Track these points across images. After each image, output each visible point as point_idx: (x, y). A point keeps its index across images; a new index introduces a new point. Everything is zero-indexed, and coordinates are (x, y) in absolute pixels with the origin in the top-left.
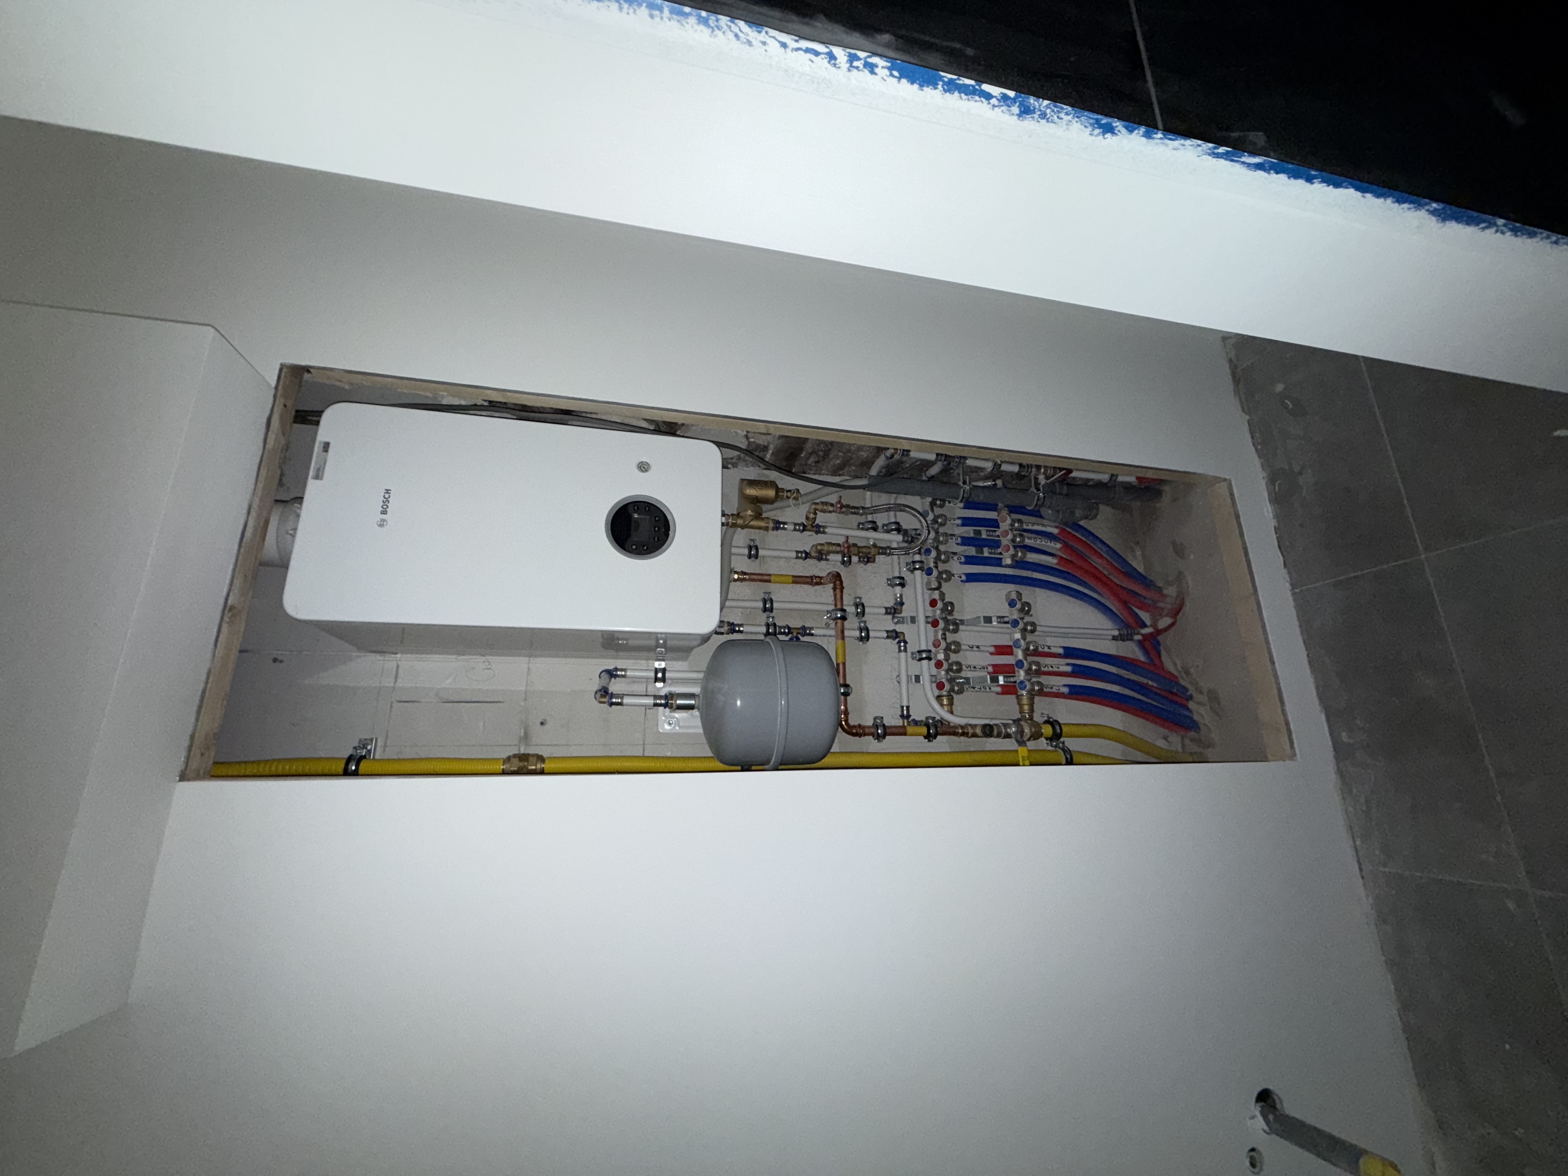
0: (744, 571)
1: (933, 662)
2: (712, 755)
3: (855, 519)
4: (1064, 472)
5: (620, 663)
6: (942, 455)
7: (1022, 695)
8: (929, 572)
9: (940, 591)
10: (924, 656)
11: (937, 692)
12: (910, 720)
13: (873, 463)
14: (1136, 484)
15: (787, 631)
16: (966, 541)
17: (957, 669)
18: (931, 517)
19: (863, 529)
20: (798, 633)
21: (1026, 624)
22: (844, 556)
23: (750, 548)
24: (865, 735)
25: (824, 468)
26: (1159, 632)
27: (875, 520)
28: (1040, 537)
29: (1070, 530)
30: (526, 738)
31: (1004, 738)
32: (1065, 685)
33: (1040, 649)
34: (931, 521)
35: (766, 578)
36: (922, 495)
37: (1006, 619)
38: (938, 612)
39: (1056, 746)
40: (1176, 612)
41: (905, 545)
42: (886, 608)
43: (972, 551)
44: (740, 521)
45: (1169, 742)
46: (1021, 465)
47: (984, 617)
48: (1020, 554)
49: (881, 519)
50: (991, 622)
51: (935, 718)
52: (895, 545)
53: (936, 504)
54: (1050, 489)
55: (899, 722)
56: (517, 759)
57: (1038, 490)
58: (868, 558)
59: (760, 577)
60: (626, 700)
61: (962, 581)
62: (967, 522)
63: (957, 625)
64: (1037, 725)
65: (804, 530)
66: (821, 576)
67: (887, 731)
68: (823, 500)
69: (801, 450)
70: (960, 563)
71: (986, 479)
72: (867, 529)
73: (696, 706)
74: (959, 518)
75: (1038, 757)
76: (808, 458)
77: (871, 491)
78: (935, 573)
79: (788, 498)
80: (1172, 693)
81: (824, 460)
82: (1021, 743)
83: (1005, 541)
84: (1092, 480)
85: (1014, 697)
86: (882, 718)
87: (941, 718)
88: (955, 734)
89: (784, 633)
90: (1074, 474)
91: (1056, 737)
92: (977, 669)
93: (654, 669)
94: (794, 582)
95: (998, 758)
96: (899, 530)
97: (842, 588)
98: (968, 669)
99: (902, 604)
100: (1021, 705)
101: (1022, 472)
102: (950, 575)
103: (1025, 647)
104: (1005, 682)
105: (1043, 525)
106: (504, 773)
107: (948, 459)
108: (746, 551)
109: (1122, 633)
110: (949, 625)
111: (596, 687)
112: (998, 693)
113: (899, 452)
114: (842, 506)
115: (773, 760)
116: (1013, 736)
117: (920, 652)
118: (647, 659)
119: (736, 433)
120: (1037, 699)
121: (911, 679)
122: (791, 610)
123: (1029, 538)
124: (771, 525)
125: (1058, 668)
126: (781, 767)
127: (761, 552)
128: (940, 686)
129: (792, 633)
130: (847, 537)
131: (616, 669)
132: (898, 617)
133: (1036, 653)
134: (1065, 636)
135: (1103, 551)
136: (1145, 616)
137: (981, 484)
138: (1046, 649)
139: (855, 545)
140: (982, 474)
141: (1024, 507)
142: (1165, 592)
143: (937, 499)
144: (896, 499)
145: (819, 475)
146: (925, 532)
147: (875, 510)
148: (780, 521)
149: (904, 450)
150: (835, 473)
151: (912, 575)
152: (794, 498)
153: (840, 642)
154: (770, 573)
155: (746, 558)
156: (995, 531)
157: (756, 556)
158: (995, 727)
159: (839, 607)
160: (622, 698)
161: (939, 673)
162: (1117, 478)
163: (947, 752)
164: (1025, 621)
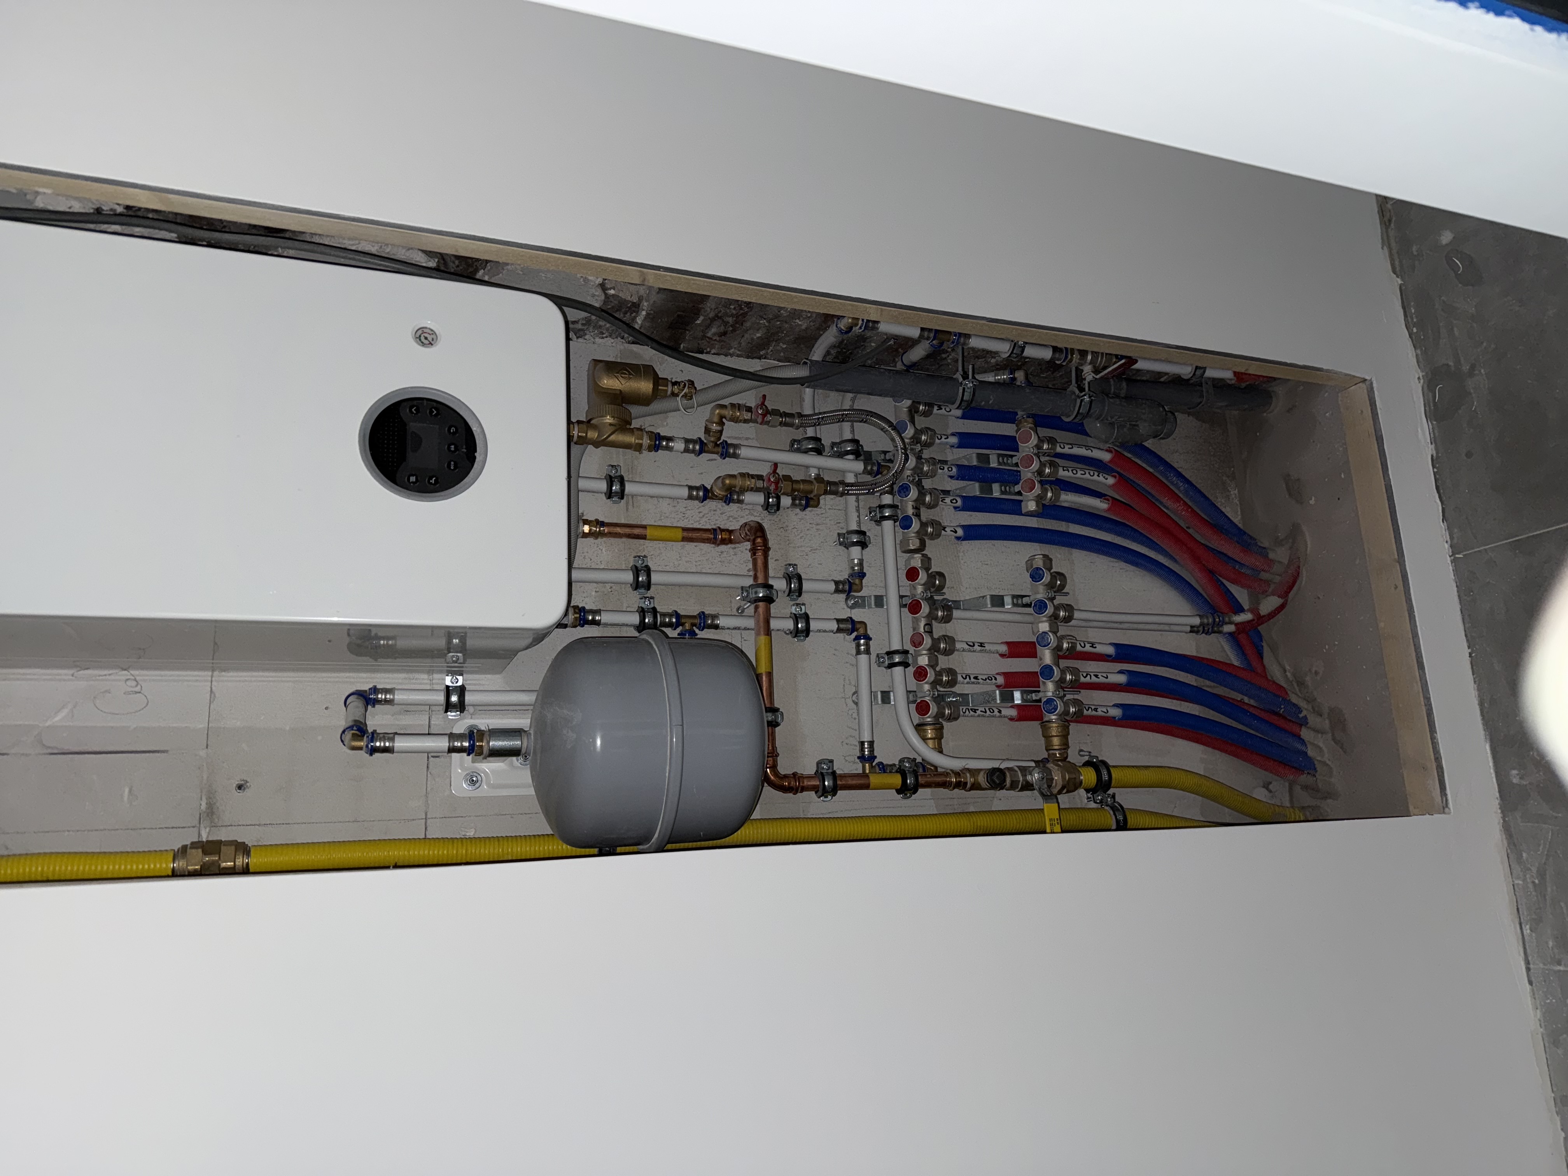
0: (601, 520)
1: (911, 670)
2: (550, 832)
3: (786, 434)
4: (1123, 361)
5: (382, 680)
6: (930, 330)
7: (1050, 721)
8: (906, 523)
9: (923, 555)
10: (897, 660)
11: (917, 719)
12: (874, 764)
13: (816, 339)
14: (1233, 382)
15: (674, 620)
16: (965, 473)
17: (948, 682)
18: (909, 432)
19: (799, 450)
20: (693, 625)
21: (1057, 608)
22: (767, 497)
23: (610, 480)
24: (804, 789)
25: (735, 344)
26: (1260, 619)
27: (818, 436)
28: (1084, 467)
29: (1129, 455)
30: (211, 813)
31: (1022, 790)
32: (1116, 706)
33: (1079, 648)
34: (910, 439)
35: (637, 531)
36: (896, 395)
37: (1026, 600)
38: (920, 589)
39: (1101, 802)
40: (1287, 590)
41: (868, 478)
42: (837, 583)
43: (974, 489)
44: (592, 434)
45: (1270, 791)
46: (1055, 349)
47: (992, 597)
48: (1049, 494)
49: (829, 434)
50: (1003, 605)
51: (915, 759)
52: (850, 479)
53: (917, 411)
54: (1101, 389)
55: (857, 768)
56: (200, 851)
57: (1082, 389)
58: (808, 500)
59: (628, 531)
60: (400, 743)
61: (958, 538)
62: (966, 440)
63: (949, 607)
64: (1073, 768)
65: (701, 451)
66: (730, 529)
67: (839, 782)
68: (735, 400)
69: (697, 312)
70: (955, 508)
71: (997, 369)
72: (806, 451)
73: (523, 751)
74: (953, 434)
75: (1071, 819)
76: (708, 327)
77: (814, 387)
78: (916, 525)
79: (674, 395)
80: (1277, 714)
81: (734, 331)
82: (1049, 796)
83: (1027, 473)
84: (1166, 374)
85: (1036, 724)
86: (831, 761)
87: (923, 760)
88: (944, 785)
89: (670, 625)
90: (1140, 365)
91: (1102, 786)
92: (980, 681)
93: (443, 687)
94: (684, 539)
95: (1012, 822)
96: (858, 452)
97: (766, 550)
98: (966, 681)
99: (862, 575)
100: (1047, 737)
101: (1058, 360)
102: (939, 528)
103: (1055, 645)
104: (1023, 699)
105: (1088, 447)
106: (175, 875)
107: (940, 336)
108: (603, 486)
109: (1206, 621)
110: (937, 609)
111: (343, 724)
112: (1011, 719)
113: (860, 322)
114: (767, 412)
115: (656, 835)
116: (1036, 787)
117: (890, 653)
118: (430, 672)
119: (586, 280)
120: (1073, 727)
121: (876, 697)
122: (680, 585)
123: (1065, 469)
124: (646, 441)
125: (1107, 678)
126: (669, 846)
127: (629, 488)
128: (922, 708)
129: (683, 625)
130: (776, 465)
131: (375, 690)
132: (855, 597)
133: (1073, 654)
134: (1119, 626)
135: (1180, 489)
136: (1241, 594)
137: (990, 378)
138: (1088, 648)
139: (787, 478)
140: (993, 361)
141: (1060, 418)
142: (1271, 555)
143: (919, 403)
144: (853, 400)
145: (726, 355)
146: (900, 457)
147: (820, 420)
148: (662, 434)
149: (868, 321)
150: (753, 352)
151: (879, 528)
152: (685, 396)
153: (763, 638)
154: (644, 523)
155: (603, 497)
156: (1012, 456)
157: (621, 495)
158: (1008, 774)
159: (761, 581)
160: (392, 740)
161: (922, 687)
162: (1204, 372)
163: (933, 815)
164: (1056, 602)
